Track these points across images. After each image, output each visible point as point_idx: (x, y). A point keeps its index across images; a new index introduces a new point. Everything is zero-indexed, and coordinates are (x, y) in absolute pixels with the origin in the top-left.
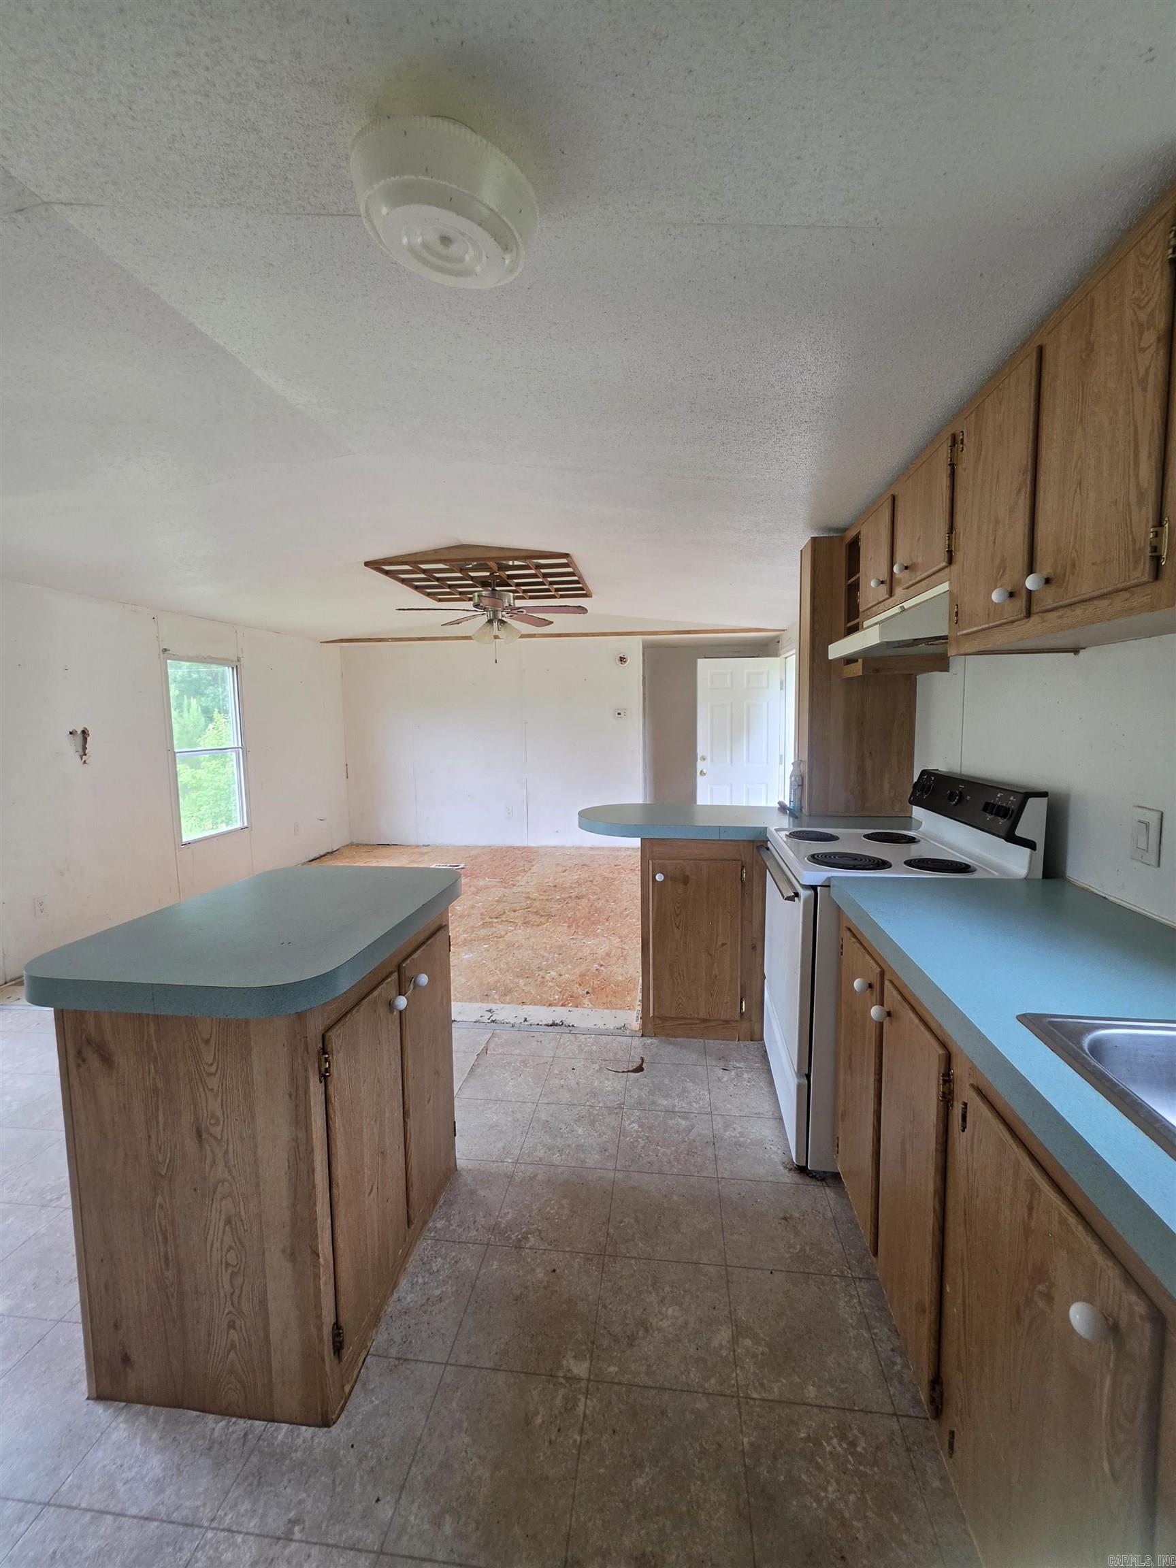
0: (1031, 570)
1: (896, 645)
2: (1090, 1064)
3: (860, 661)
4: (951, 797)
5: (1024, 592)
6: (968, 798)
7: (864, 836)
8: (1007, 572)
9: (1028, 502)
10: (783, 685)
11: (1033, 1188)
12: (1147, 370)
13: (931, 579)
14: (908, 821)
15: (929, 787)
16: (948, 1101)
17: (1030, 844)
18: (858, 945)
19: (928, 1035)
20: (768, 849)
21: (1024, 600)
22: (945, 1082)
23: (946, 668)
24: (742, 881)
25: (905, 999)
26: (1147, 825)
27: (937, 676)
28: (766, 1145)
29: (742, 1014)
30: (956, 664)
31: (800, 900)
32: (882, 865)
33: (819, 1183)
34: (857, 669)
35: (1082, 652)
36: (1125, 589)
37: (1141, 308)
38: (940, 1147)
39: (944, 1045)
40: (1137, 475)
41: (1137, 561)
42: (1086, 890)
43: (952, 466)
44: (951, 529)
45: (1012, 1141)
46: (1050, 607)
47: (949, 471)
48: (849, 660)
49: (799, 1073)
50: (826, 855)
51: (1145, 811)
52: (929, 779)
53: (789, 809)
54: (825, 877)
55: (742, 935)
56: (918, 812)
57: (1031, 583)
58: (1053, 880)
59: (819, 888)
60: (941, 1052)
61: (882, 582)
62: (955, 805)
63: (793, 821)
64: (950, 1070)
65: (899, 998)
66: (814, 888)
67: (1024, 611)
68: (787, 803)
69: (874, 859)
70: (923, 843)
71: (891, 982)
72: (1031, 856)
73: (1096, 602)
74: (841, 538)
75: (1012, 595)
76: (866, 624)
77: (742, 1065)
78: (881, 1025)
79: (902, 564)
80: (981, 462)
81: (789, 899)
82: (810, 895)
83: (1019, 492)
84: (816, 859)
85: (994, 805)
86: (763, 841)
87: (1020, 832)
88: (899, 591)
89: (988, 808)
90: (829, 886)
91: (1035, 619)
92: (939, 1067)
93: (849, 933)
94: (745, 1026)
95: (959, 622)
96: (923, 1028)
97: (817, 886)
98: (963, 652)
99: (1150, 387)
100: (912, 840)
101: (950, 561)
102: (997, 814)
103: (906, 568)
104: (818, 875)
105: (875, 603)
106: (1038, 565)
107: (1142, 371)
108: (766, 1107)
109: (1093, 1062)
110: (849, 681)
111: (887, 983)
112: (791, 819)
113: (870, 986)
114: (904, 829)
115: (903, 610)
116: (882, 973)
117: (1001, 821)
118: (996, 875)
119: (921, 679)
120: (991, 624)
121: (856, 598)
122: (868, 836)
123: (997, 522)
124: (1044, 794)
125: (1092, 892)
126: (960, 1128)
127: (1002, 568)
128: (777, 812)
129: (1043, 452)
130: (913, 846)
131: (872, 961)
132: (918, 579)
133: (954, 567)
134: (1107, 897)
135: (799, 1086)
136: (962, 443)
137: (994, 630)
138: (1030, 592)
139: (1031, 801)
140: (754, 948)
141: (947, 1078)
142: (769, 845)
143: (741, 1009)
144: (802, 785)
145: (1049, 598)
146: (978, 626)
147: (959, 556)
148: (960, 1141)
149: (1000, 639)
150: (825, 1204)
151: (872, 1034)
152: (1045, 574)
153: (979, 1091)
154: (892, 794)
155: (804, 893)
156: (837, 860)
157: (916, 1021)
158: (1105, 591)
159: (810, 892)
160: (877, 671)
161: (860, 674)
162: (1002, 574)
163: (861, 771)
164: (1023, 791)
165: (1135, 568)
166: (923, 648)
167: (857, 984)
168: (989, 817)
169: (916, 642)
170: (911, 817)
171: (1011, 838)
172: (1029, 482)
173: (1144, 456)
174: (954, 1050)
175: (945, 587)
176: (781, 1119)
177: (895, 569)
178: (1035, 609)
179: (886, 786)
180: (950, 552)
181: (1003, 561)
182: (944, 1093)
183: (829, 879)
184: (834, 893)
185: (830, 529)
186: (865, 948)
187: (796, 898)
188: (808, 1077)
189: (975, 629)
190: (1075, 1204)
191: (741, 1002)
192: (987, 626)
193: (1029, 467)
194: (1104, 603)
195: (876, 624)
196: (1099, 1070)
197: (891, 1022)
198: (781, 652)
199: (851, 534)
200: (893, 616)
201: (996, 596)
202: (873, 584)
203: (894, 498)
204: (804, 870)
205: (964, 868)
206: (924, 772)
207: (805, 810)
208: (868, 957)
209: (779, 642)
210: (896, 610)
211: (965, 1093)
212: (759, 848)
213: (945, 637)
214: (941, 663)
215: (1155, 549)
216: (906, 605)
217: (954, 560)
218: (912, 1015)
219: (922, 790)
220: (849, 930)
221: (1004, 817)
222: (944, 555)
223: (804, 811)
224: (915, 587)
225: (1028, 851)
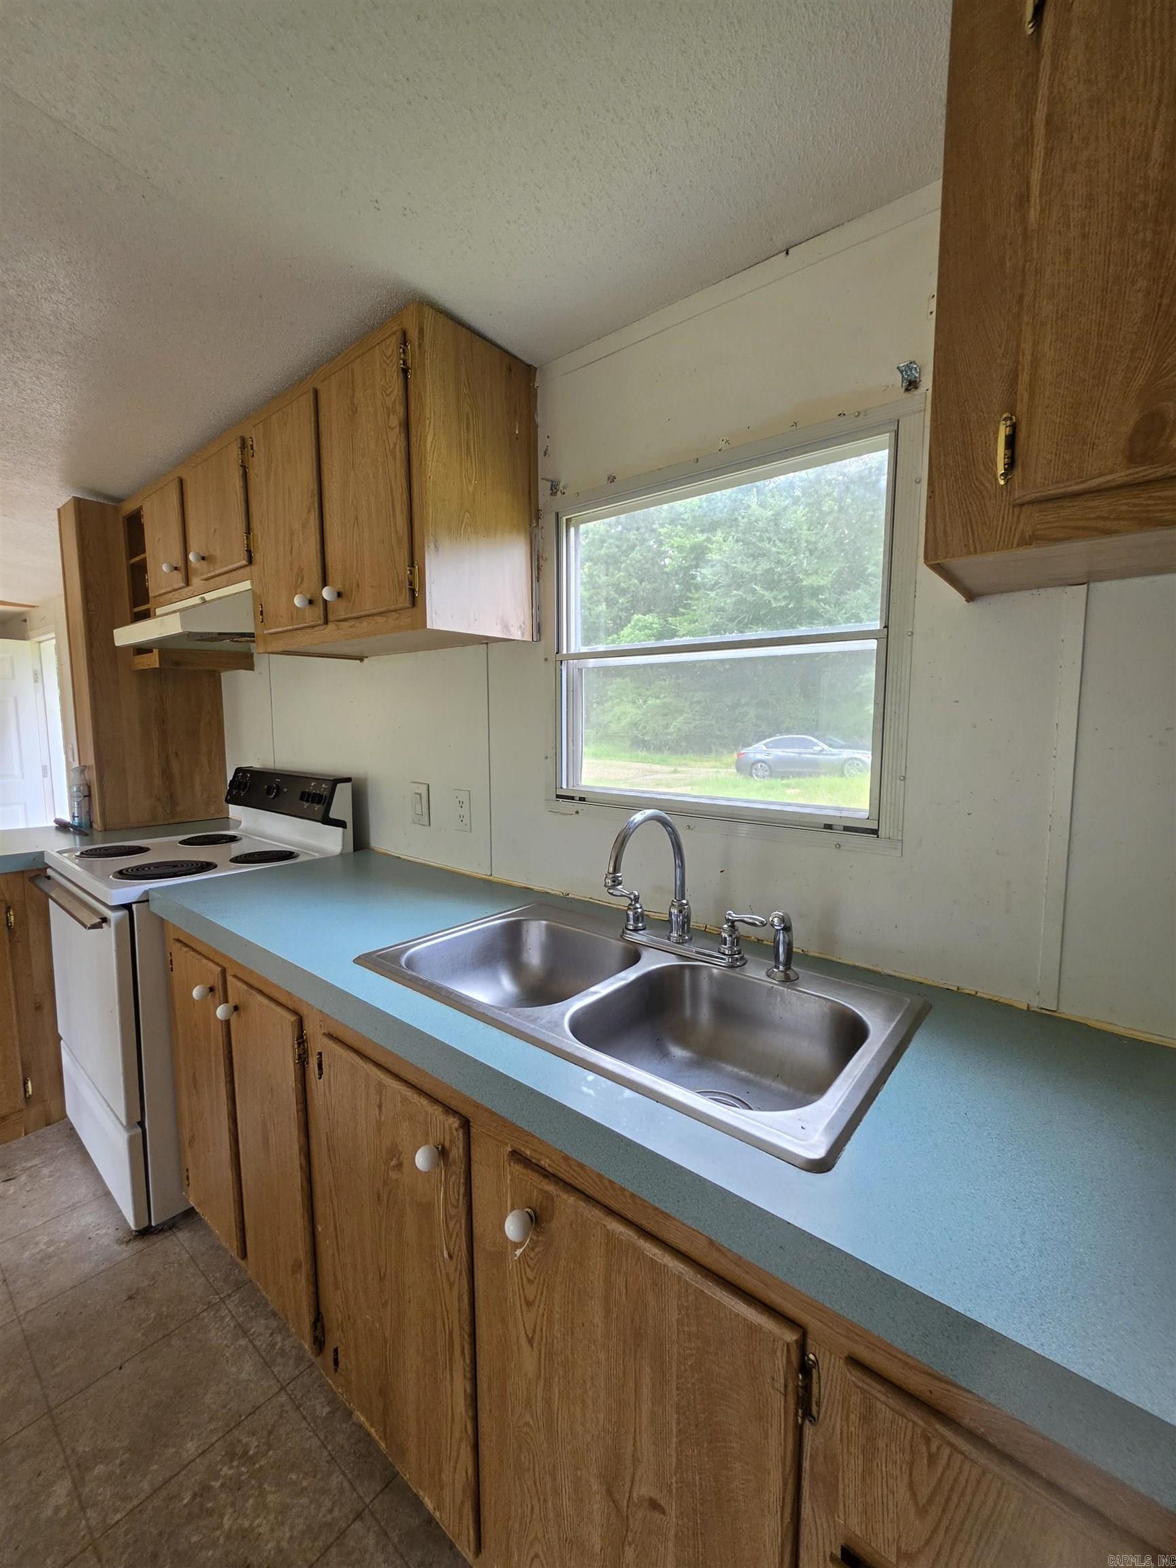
0: (325, 584)
1: (199, 638)
2: (408, 974)
3: (156, 651)
4: (269, 792)
5: (321, 601)
6: (285, 790)
7: (180, 843)
8: (305, 579)
9: (317, 523)
10: (38, 676)
11: (380, 1088)
12: (395, 444)
13: (230, 576)
14: (225, 820)
15: (246, 784)
16: (304, 1060)
17: (340, 824)
18: (192, 953)
19: (279, 1010)
20: (49, 878)
21: (321, 608)
22: (299, 1044)
23: (250, 667)
24: (9, 927)
25: (251, 986)
26: (420, 795)
27: (242, 673)
28: (90, 1235)
29: (27, 1099)
30: (260, 661)
31: (110, 926)
32: (207, 867)
33: (167, 1234)
34: (153, 661)
35: (365, 659)
36: (395, 611)
37: (388, 395)
38: (300, 1106)
39: (294, 1012)
40: (395, 524)
41: (400, 590)
42: (386, 854)
43: (244, 468)
44: (248, 530)
45: (361, 1061)
46: (342, 617)
47: (241, 472)
48: (141, 650)
49: (129, 1126)
50: (138, 868)
51: (417, 785)
52: (244, 776)
53: (73, 826)
54: (143, 890)
55: (17, 999)
56: (235, 811)
57: (326, 593)
58: (361, 851)
59: (134, 906)
60: (293, 1018)
61: (176, 569)
62: (274, 798)
63: (81, 840)
64: (302, 1032)
65: (245, 987)
66: (128, 907)
67: (322, 617)
68: (67, 818)
69: (197, 862)
70: (244, 841)
71: (235, 976)
72: (344, 833)
73: (376, 618)
74: (116, 510)
75: (311, 602)
76: (159, 611)
77: (36, 1161)
78: (227, 1022)
79: (199, 554)
80: (273, 473)
81: (94, 926)
82: (125, 915)
83: (309, 511)
84: (123, 874)
85: (309, 794)
86: (39, 870)
87: (333, 814)
88: (196, 581)
89: (305, 796)
90: (148, 901)
91: (331, 626)
92: (293, 1031)
93: (179, 945)
94: (34, 1112)
95: (265, 620)
96: (273, 1006)
97: (131, 904)
98: (269, 650)
99: (398, 458)
100: (233, 839)
101: (250, 561)
102: (313, 802)
103: (203, 558)
104: (132, 891)
105: (169, 589)
106: (330, 578)
107: (392, 445)
108: (83, 1191)
109: (410, 972)
110: (143, 674)
111: (230, 979)
112: (77, 838)
113: (212, 989)
114: (223, 830)
115: (204, 601)
116: (224, 971)
117: (317, 807)
118: (317, 855)
119: (226, 677)
120: (295, 627)
121: (144, 580)
122: (184, 842)
123: (292, 534)
124: (348, 780)
125: (390, 855)
126: (317, 1076)
127: (300, 577)
128: (54, 833)
129: (326, 483)
130: (233, 845)
131: (211, 964)
132: (218, 572)
133: (254, 567)
134: (401, 856)
135: (131, 1142)
136: (252, 449)
137: (298, 632)
138: (325, 601)
139: (339, 786)
140: (38, 1008)
141: (301, 1040)
142: (49, 872)
143: (26, 1091)
144: (89, 796)
145: (340, 610)
146: (282, 627)
147: (258, 557)
148: (318, 1087)
149: (303, 641)
150: (177, 1250)
151: (218, 1035)
152: (339, 587)
153: (330, 1036)
154: (205, 796)
155: (113, 916)
156: (153, 871)
157: (266, 1002)
158: (382, 610)
159: (125, 912)
160: (177, 664)
161: (157, 666)
162: (301, 582)
163: (167, 774)
164: (332, 779)
165: (400, 595)
166: (227, 645)
167: (196, 993)
168: (306, 805)
169: (221, 636)
170: (228, 818)
171: (327, 821)
172: (316, 504)
173: (398, 510)
174: (304, 1011)
175: (246, 585)
176: (108, 1194)
177: (191, 557)
178: (331, 618)
179: (198, 788)
180: (249, 552)
181: (301, 570)
182: (299, 1055)
183: (146, 892)
184: (155, 907)
185: (98, 494)
186: (200, 954)
187: (104, 925)
188: (141, 1124)
189: (280, 629)
190: (410, 1081)
191: (25, 1084)
192: (291, 627)
193: (316, 492)
194: (380, 619)
195: (175, 612)
196: (414, 976)
197: (239, 1016)
198: (31, 633)
199: (129, 507)
200: (194, 606)
201: (298, 601)
202: (165, 568)
203: (181, 482)
204: (111, 888)
205: (288, 855)
206: (238, 770)
207: (98, 825)
208: (205, 961)
209: (25, 621)
210: (196, 600)
211: (318, 1043)
212: (33, 879)
213: (251, 635)
214: (246, 661)
215: (411, 583)
216: (208, 596)
217: (253, 560)
218: (261, 998)
219: (239, 788)
220: (178, 940)
221: (319, 803)
222: (245, 555)
223: (95, 826)
224: (214, 581)
225: (340, 829)
